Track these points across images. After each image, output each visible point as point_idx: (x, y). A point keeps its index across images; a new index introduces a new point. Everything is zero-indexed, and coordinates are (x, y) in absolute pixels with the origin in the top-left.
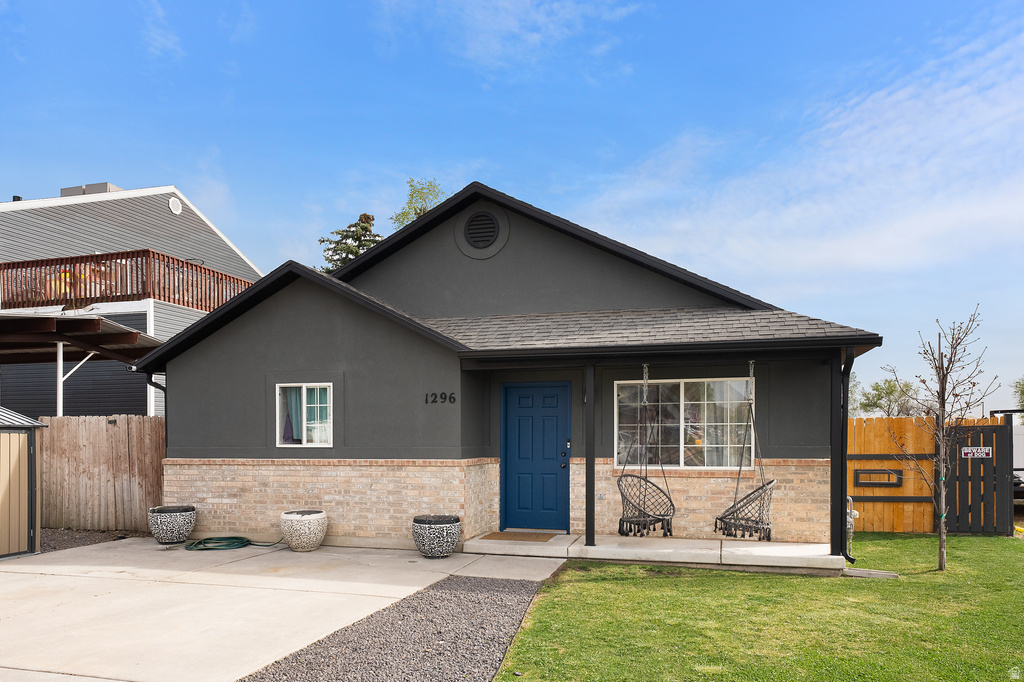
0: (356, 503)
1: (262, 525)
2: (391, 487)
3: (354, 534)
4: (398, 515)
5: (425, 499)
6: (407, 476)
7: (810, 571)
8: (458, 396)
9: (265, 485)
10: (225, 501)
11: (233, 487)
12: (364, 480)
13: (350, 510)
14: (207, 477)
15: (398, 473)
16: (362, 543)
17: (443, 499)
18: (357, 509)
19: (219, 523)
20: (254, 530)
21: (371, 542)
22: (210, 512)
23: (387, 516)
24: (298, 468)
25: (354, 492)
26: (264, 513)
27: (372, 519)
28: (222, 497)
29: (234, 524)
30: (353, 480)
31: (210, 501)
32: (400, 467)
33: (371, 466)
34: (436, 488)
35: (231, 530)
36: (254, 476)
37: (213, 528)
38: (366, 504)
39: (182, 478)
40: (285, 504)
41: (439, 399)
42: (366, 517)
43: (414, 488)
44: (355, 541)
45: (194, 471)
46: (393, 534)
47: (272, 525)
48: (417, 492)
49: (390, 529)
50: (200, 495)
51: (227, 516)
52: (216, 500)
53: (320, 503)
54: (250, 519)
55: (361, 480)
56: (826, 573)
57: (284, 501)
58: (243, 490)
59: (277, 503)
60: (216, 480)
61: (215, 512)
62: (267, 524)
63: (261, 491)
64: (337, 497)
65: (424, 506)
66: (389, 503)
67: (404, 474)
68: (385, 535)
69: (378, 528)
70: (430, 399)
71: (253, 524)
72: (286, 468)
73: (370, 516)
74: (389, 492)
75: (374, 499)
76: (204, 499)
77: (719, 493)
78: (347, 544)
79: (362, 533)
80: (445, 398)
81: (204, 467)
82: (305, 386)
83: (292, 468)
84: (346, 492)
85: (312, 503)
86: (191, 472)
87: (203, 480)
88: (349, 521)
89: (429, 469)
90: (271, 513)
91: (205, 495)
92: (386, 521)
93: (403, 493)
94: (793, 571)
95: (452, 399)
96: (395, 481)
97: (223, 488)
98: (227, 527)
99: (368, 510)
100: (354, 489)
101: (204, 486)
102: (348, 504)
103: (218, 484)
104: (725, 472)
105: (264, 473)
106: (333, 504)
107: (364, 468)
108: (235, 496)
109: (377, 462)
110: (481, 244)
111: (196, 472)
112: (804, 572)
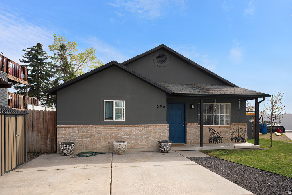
0: (134, 138)
1: (99, 147)
2: (145, 133)
3: (133, 148)
4: (148, 141)
5: (157, 136)
6: (151, 129)
7: (253, 149)
8: (166, 106)
9: (100, 133)
10: (84, 139)
11: (87, 135)
12: (137, 131)
13: (132, 140)
14: (76, 132)
15: (148, 129)
16: (136, 150)
17: (162, 136)
18: (134, 140)
19: (81, 147)
20: (96, 149)
21: (139, 150)
22: (77, 144)
23: (144, 142)
24: (113, 128)
25: (133, 135)
26: (100, 143)
27: (139, 143)
28: (83, 138)
29: (88, 147)
30: (133, 131)
31: (78, 140)
32: (149, 127)
33: (139, 127)
34: (160, 132)
35: (86, 149)
36: (96, 131)
37: (79, 149)
38: (137, 138)
39: (65, 132)
40: (108, 140)
41: (160, 107)
42: (137, 142)
43: (153, 133)
44: (133, 150)
45: (70, 130)
46: (146, 147)
47: (103, 147)
48: (154, 134)
49: (145, 146)
50: (73, 138)
51: (85, 144)
52: (80, 139)
53: (121, 139)
54: (94, 145)
55: (135, 131)
56: (256, 149)
57: (108, 138)
58: (91, 135)
59: (105, 139)
60: (80, 132)
61: (80, 143)
62: (101, 146)
63: (98, 136)
64: (127, 137)
65: (156, 138)
66: (145, 138)
67: (150, 129)
68: (143, 148)
69: (141, 145)
70: (157, 107)
71: (95, 147)
72: (109, 128)
73: (138, 142)
74: (145, 134)
75: (140, 137)
76: (75, 139)
77: (223, 131)
78: (131, 151)
79: (136, 147)
80: (162, 106)
81: (75, 128)
82: (114, 101)
83: (111, 128)
84: (130, 135)
85: (118, 139)
86: (69, 130)
87: (74, 132)
88: (131, 144)
89: (158, 127)
90: (102, 143)
91: (75, 138)
92: (144, 143)
93: (150, 134)
94: (249, 149)
95: (164, 107)
96: (147, 131)
97: (83, 135)
98: (85, 148)
99: (138, 140)
100: (133, 134)
101: (75, 135)
102: (131, 138)
103: (81, 134)
104: (225, 126)
105: (100, 130)
106: (126, 139)
107: (137, 127)
108: (88, 138)
109: (141, 125)
110: (161, 62)
111: (71, 130)
112: (252, 149)
